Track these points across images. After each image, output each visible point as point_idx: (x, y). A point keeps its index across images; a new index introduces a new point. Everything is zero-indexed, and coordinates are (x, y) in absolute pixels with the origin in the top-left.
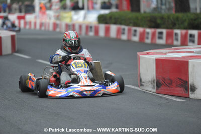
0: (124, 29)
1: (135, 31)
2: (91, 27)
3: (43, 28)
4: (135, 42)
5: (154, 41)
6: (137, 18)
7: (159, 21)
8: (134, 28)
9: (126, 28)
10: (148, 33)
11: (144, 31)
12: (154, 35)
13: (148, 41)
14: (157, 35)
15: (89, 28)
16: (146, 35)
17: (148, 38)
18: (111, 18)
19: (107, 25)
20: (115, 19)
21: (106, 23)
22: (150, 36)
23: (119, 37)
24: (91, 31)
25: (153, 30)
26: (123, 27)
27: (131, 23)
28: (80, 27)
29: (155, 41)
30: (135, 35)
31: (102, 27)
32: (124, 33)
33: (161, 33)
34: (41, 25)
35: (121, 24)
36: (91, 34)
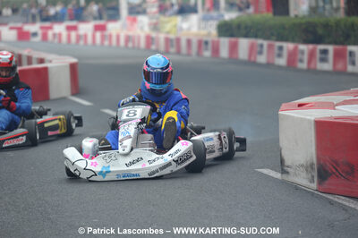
0: (262, 46)
1: (281, 48)
2: (206, 43)
3: (130, 45)
4: (280, 67)
5: (312, 66)
6: (283, 27)
7: (320, 31)
8: (278, 44)
9: (265, 43)
10: (302, 52)
11: (296, 48)
12: (312, 55)
13: (303, 66)
14: (318, 55)
15: (203, 44)
16: (299, 56)
17: (301, 61)
18: (239, 26)
19: (233, 39)
20: (246, 27)
21: (232, 35)
22: (306, 58)
23: (253, 58)
24: (207, 49)
25: (311, 46)
26: (260, 41)
27: (272, 35)
28: (189, 42)
29: (316, 65)
30: (280, 56)
31: (225, 42)
32: (261, 53)
33: (325, 52)
34: (128, 39)
35: (256, 36)
36: (207, 54)
